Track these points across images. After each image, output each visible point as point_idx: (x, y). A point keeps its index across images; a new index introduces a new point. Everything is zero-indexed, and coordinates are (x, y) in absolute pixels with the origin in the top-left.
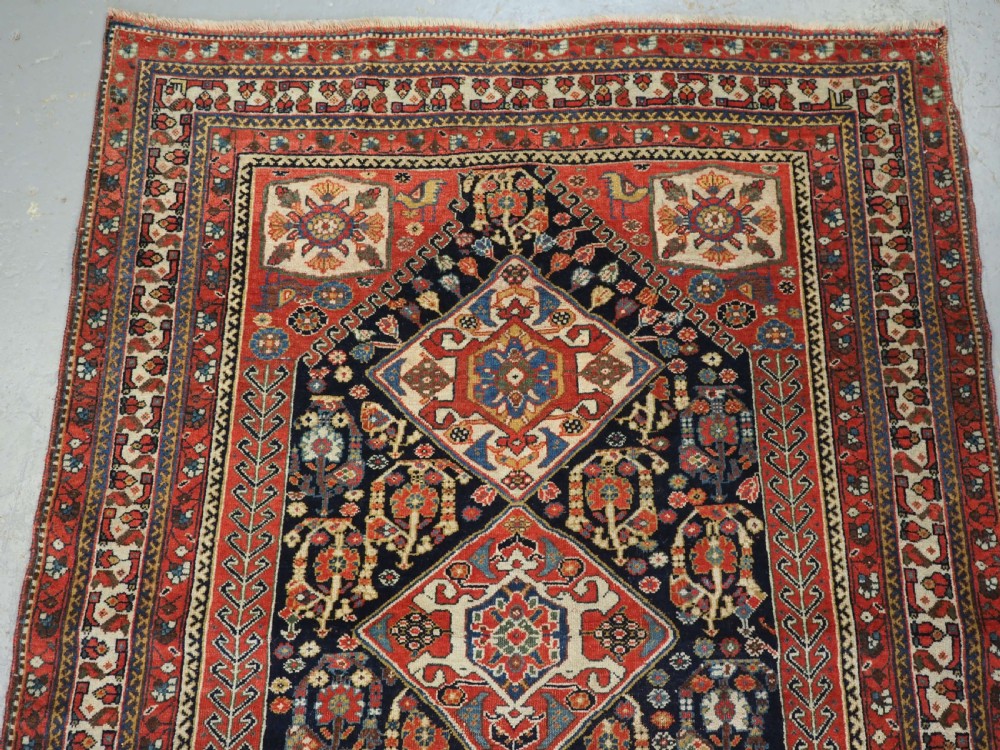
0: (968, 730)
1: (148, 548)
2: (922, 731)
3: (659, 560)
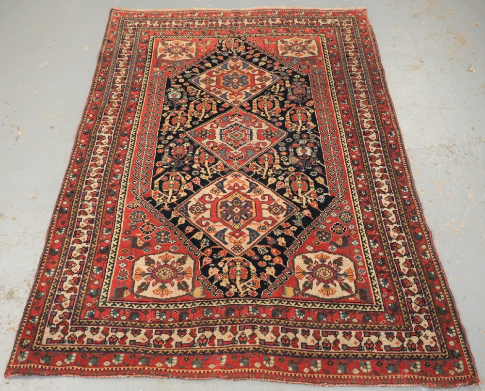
0: (383, 155)
1: (119, 117)
2: (368, 155)
3: (281, 118)
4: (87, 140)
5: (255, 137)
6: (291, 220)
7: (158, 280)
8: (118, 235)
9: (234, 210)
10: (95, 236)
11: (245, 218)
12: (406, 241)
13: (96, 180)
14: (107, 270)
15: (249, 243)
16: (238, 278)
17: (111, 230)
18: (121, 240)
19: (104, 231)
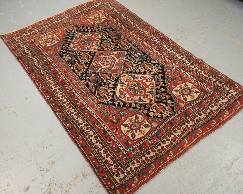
0: (163, 43)
1: (53, 79)
2: (159, 45)
5: (116, 58)
6: (158, 80)
7: (136, 130)
8: (103, 124)
9: (136, 88)
10: (95, 130)
11: (142, 89)
13: (71, 108)
14: (113, 139)
15: (153, 97)
16: (162, 111)
17: (98, 123)
18: (107, 124)
19: (96, 126)
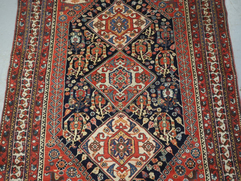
0: (223, 96)
1: (37, 61)
2: (212, 97)
3: (152, 62)
4: (15, 84)
5: (134, 80)
6: (158, 156)
8: (41, 171)
9: (120, 147)
10: (26, 172)
11: (127, 154)
12: (236, 174)
13: (23, 121)
15: (130, 177)
17: (36, 166)
18: (44, 175)
19: (32, 167)
